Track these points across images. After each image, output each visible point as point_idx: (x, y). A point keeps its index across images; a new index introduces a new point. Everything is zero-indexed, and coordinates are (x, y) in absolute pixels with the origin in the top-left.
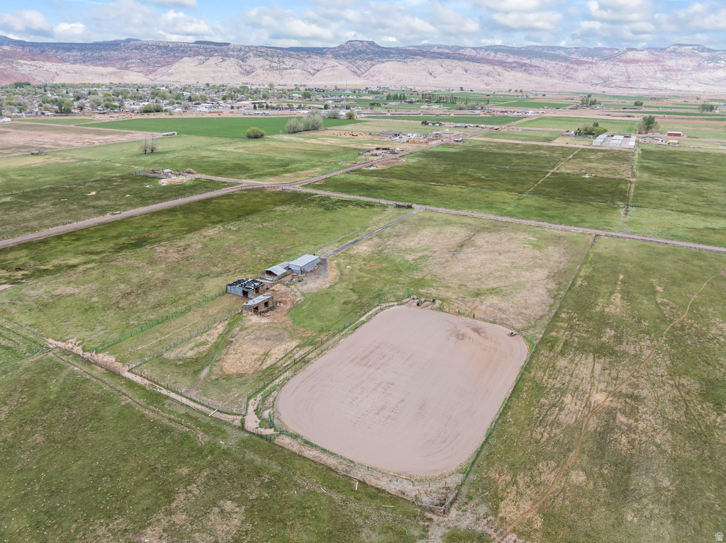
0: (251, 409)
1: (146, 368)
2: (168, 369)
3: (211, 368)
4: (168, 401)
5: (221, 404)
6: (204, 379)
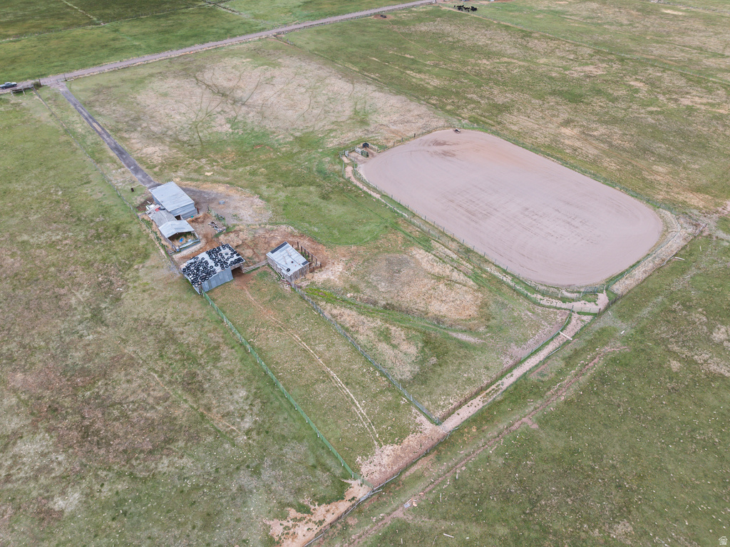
0: (558, 304)
1: (434, 402)
2: (445, 376)
3: (455, 331)
4: (534, 378)
5: (547, 328)
6: (482, 339)
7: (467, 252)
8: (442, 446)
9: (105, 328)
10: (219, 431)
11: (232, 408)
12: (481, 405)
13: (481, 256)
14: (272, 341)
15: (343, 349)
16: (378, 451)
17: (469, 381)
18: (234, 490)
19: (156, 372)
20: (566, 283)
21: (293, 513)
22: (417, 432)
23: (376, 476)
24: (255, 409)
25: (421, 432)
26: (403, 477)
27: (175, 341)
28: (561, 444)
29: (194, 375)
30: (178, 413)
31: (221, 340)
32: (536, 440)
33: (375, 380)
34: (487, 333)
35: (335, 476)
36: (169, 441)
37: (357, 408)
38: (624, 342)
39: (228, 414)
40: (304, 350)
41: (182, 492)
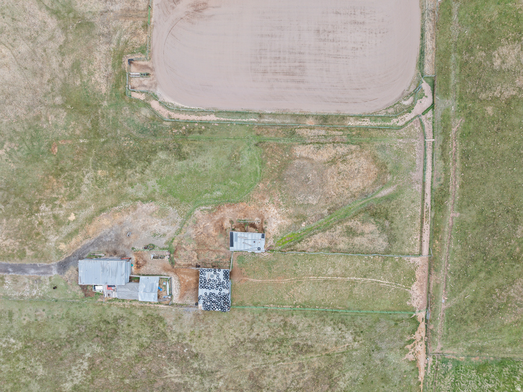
0: (408, 117)
1: (409, 246)
2: (400, 227)
3: (378, 192)
4: (436, 186)
5: (418, 143)
6: (394, 184)
7: (324, 119)
8: (433, 264)
9: (219, 373)
10: (344, 352)
11: (334, 339)
12: (428, 226)
13: (337, 116)
14: (304, 292)
15: (341, 261)
16: (411, 292)
17: (413, 218)
18: (380, 363)
19: (279, 362)
20: (400, 93)
21: (409, 347)
22: (417, 268)
23: (421, 302)
24: (344, 328)
25: (418, 266)
26: (431, 292)
27: (262, 342)
28: (474, 213)
29: (297, 345)
30: (316, 365)
31: (282, 318)
32: (464, 221)
33: (374, 262)
34: (393, 178)
35: (408, 319)
36: (331, 376)
37: (383, 283)
38: (458, 116)
39: (336, 343)
40: (325, 281)
41: (362, 384)
